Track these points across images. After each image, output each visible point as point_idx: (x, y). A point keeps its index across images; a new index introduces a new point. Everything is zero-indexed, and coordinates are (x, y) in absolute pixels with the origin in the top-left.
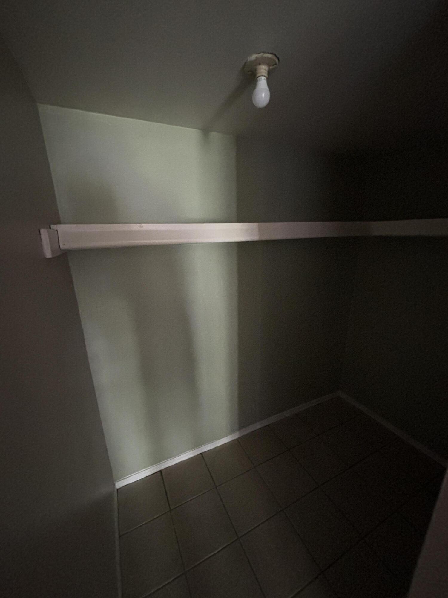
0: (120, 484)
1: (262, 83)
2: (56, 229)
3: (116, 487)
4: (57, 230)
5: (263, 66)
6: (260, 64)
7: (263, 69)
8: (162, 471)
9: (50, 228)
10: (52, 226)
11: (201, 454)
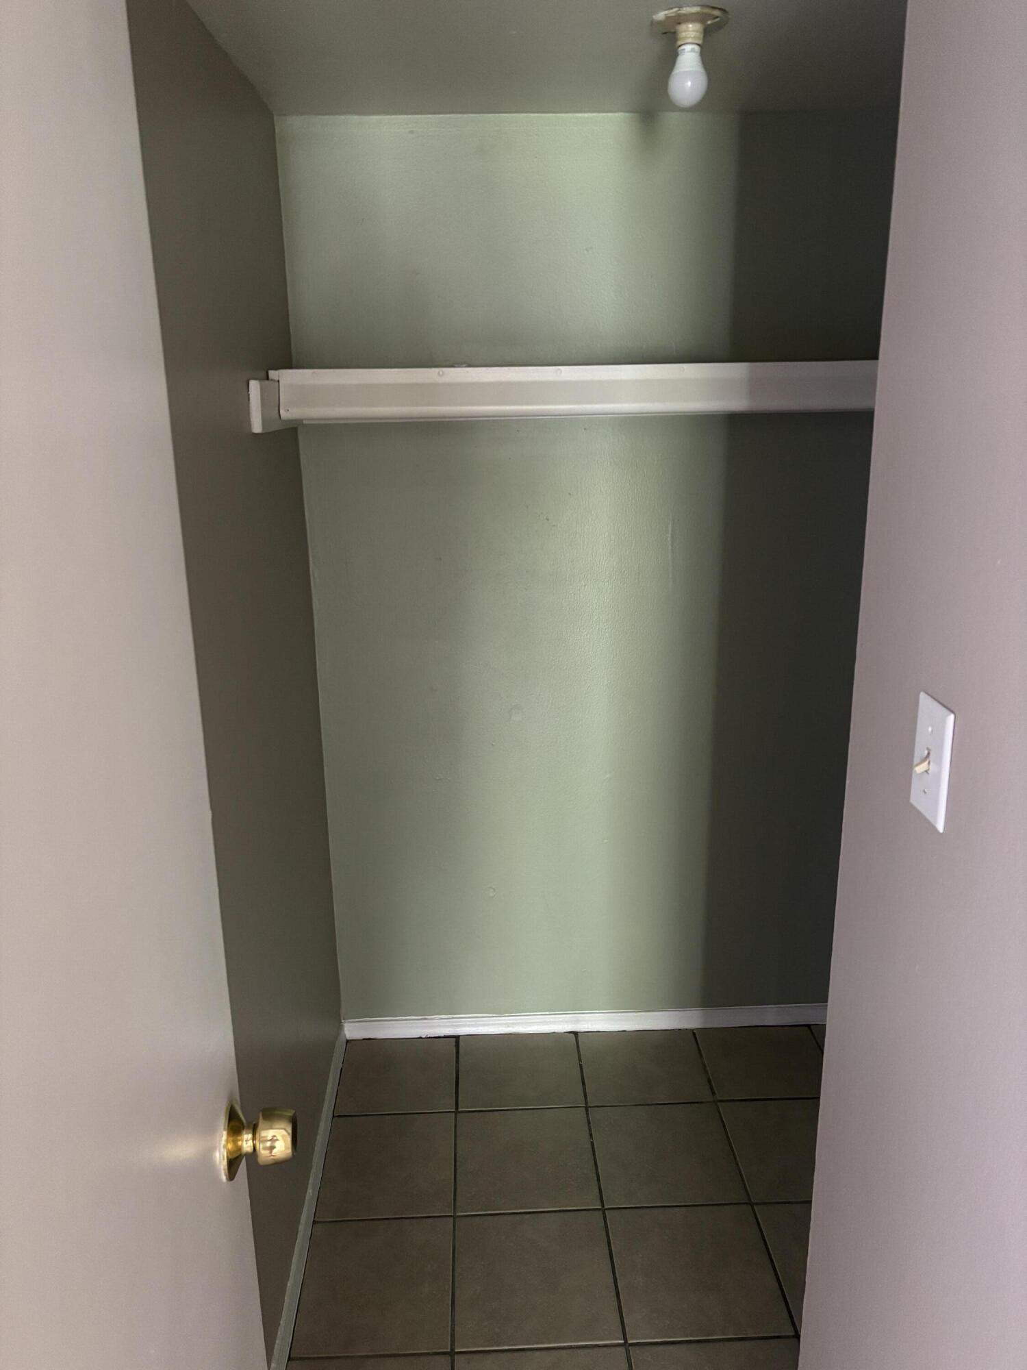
0: (353, 1030)
1: (689, 58)
2: (277, 379)
3: (345, 1036)
4: (279, 381)
5: (691, 26)
6: (679, 23)
7: (690, 32)
8: (461, 1037)
9: (268, 378)
10: (273, 374)
11: (575, 1033)
